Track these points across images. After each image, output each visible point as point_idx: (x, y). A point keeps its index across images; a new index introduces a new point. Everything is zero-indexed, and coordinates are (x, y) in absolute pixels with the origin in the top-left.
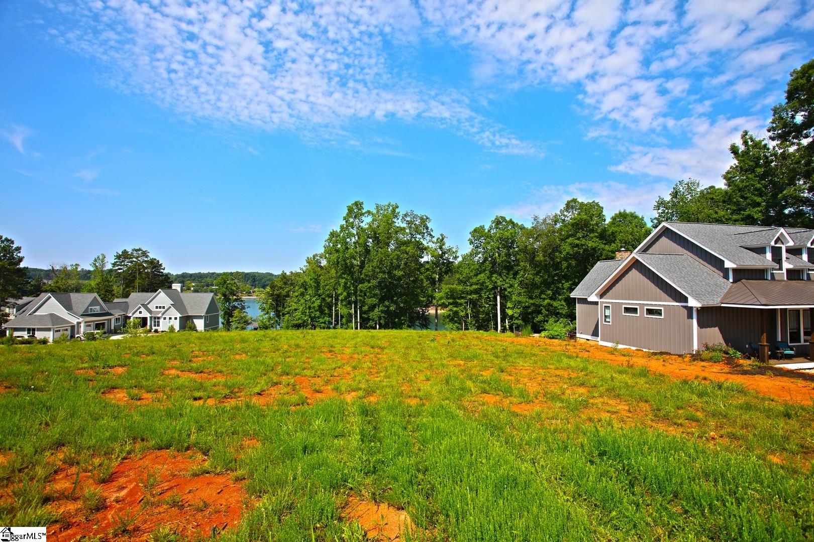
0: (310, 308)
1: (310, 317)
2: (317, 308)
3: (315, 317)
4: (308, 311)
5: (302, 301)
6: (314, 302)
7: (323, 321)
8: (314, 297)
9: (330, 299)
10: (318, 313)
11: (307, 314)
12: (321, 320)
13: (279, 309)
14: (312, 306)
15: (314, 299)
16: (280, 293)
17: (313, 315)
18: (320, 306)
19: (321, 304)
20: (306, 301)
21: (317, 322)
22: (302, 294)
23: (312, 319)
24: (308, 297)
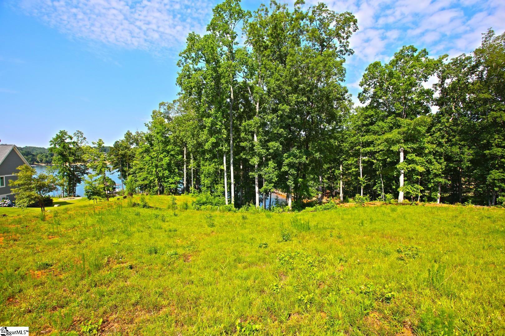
0: (157, 166)
1: (158, 177)
2: (165, 166)
3: (163, 177)
4: (155, 170)
5: (148, 158)
6: (162, 159)
7: (173, 181)
8: (162, 153)
9: (180, 156)
10: (167, 173)
11: (154, 173)
12: (171, 180)
13: (125, 169)
14: (159, 164)
15: (162, 156)
16: (126, 153)
17: (160, 175)
18: (169, 165)
19: (170, 162)
20: (152, 158)
21: (165, 182)
22: (147, 151)
23: (159, 179)
24: (153, 154)
